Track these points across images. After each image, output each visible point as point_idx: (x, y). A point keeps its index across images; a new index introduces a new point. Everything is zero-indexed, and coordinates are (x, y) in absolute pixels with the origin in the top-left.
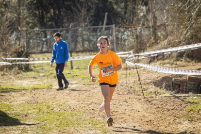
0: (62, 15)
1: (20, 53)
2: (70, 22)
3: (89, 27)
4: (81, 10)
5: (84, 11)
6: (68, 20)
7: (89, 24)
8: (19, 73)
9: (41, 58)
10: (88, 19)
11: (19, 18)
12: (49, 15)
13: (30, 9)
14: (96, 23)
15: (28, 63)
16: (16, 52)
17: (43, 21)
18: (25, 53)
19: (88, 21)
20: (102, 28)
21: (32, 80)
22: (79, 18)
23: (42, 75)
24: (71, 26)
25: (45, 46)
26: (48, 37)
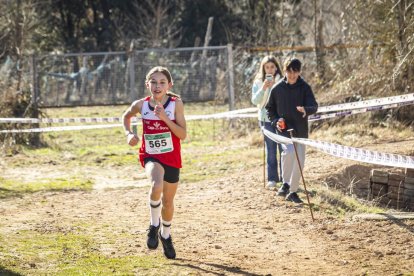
0: (112, 23)
1: (19, 107)
2: (131, 38)
3: (171, 49)
4: (154, 10)
5: (160, 14)
6: (126, 33)
7: (172, 43)
8: (17, 153)
9: (67, 120)
10: (169, 32)
11: (18, 28)
12: (84, 22)
13: (42, 9)
14: (186, 40)
15: (37, 130)
16: (10, 104)
17: (71, 35)
18: (30, 106)
19: (170, 36)
20: (201, 52)
21: (47, 168)
22: (149, 28)
23: (68, 155)
24: (132, 45)
25: (75, 90)
26: (82, 70)
